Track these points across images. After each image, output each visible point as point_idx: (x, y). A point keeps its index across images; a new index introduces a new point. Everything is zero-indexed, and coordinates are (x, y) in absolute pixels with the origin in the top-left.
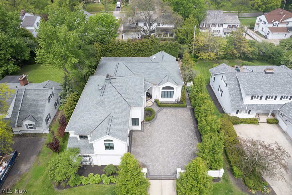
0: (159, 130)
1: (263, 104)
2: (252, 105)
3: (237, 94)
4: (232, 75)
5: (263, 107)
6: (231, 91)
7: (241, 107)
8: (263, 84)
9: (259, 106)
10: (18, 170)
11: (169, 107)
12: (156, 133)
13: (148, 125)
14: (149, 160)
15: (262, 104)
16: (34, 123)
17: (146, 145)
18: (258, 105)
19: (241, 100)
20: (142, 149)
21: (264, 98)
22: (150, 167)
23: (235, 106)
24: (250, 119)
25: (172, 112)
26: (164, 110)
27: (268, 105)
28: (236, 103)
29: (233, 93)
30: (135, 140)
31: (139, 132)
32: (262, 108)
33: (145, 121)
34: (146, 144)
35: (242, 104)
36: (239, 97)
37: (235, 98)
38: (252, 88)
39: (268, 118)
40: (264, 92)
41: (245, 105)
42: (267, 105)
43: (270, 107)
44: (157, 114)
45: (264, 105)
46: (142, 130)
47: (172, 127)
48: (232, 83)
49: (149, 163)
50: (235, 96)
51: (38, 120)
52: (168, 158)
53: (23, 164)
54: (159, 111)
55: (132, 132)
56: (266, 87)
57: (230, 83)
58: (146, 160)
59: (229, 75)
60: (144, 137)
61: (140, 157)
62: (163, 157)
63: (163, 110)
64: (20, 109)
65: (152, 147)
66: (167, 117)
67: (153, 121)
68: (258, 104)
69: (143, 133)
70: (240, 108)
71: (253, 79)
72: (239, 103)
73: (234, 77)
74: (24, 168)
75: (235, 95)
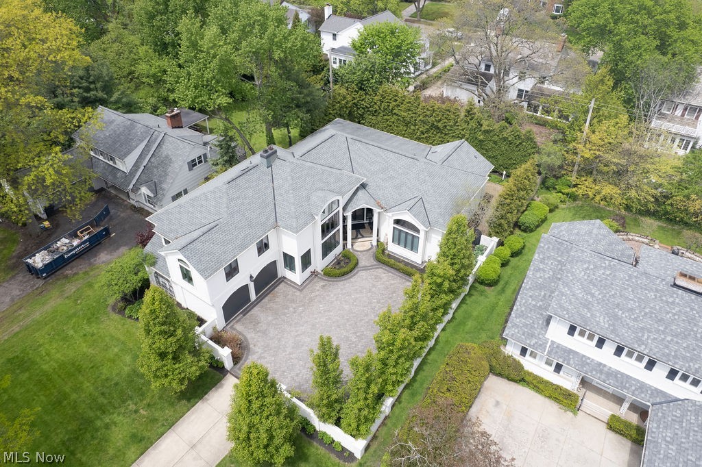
0: (332, 302)
1: (605, 366)
2: (570, 351)
3: (541, 303)
4: (558, 249)
5: (601, 372)
6: (530, 288)
7: (534, 341)
8: (631, 310)
9: (588, 364)
10: (96, 256)
11: (396, 269)
12: (321, 306)
13: (322, 283)
14: (262, 344)
15: (601, 364)
16: (152, 195)
17: (282, 317)
18: (588, 361)
19: (545, 324)
20: (270, 318)
21: (609, 348)
22: (254, 356)
23: (516, 331)
24: (558, 388)
25: (393, 282)
26: (380, 270)
27: (622, 374)
28: (526, 325)
29: (531, 296)
30: (274, 296)
31: (293, 286)
32: (594, 373)
33: (322, 273)
34: (284, 314)
35: (541, 336)
36: (542, 314)
37: (531, 310)
38: (587, 305)
39: (617, 414)
40: (614, 331)
41: (547, 340)
42: (617, 372)
43: (622, 383)
44: (358, 271)
45: (606, 369)
46: (301, 288)
47: (363, 310)
48: (544, 271)
49: (259, 348)
50: (535, 306)
51: (160, 192)
52: (300, 360)
53: (106, 252)
54: (366, 268)
55: (283, 281)
56: (635, 320)
57: (540, 269)
58: (258, 341)
59: (549, 248)
60: (293, 301)
61: (255, 329)
62: (290, 354)
63: (377, 270)
64: (145, 164)
65: (291, 325)
66: (374, 286)
67: (337, 281)
68: (589, 358)
69: (298, 293)
70: (528, 342)
71: (612, 284)
72: (532, 327)
73: (560, 256)
74: (103, 257)
75: (534, 303)
